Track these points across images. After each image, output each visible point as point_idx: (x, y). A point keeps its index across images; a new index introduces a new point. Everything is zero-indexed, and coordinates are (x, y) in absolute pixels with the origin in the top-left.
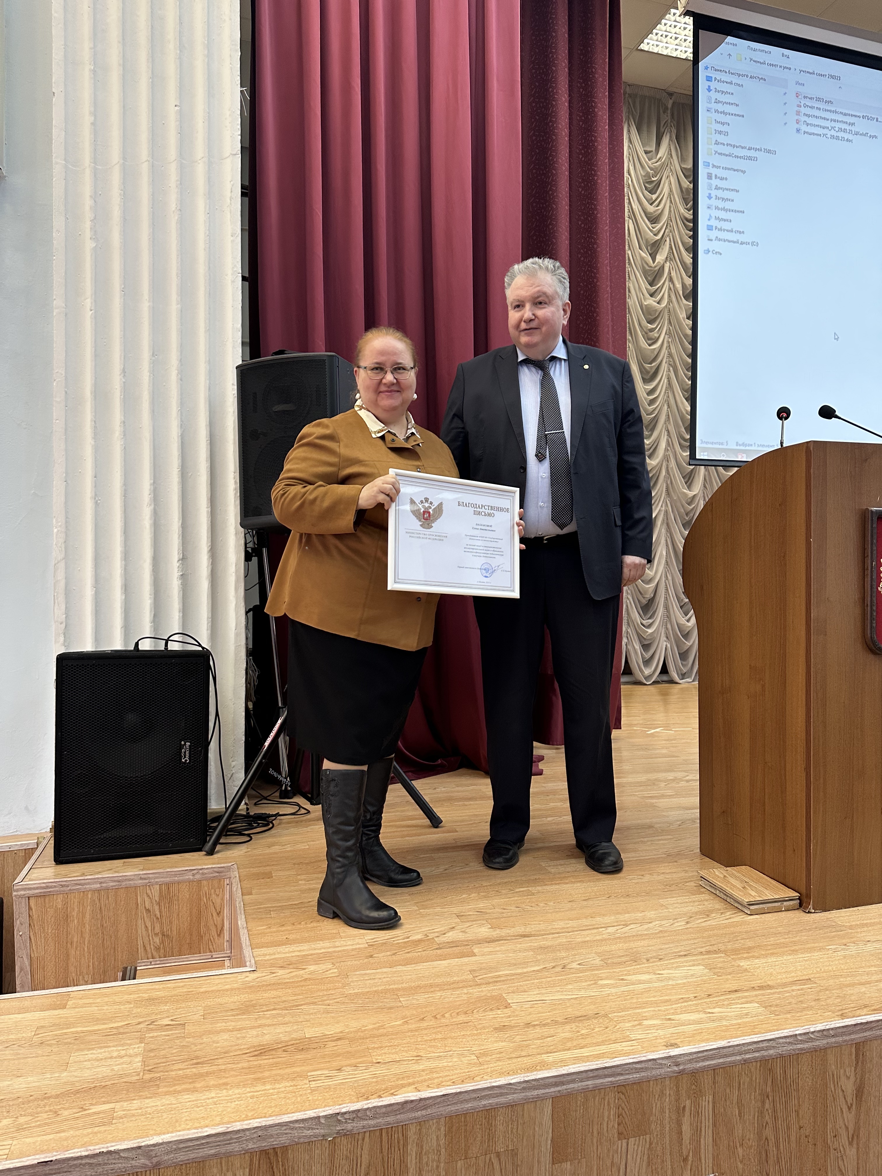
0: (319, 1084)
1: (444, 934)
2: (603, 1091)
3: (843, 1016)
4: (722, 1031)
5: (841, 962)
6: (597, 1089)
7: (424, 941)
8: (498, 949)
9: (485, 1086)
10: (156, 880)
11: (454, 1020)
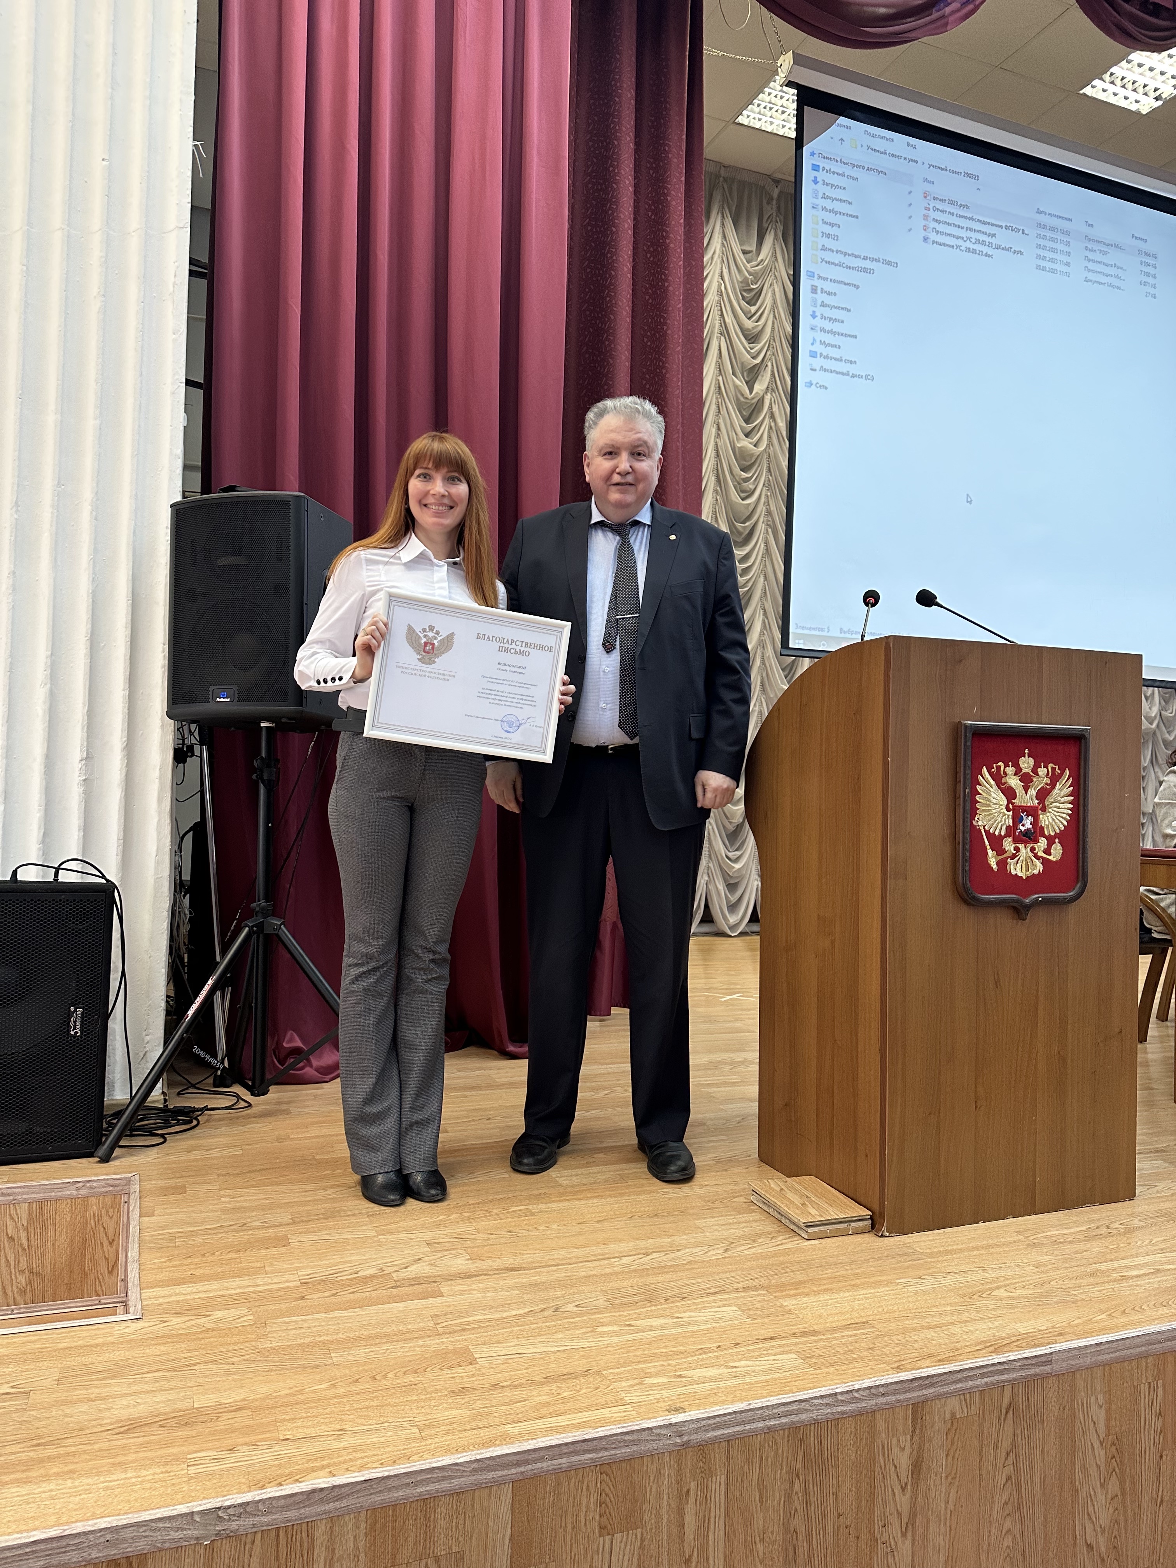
0: (200, 1469)
1: (406, 1267)
2: (580, 1472)
3: (899, 1369)
4: (744, 1390)
5: (910, 1299)
6: (574, 1469)
7: (377, 1277)
8: (474, 1287)
9: (423, 1467)
10: (24, 1196)
11: (398, 1381)
